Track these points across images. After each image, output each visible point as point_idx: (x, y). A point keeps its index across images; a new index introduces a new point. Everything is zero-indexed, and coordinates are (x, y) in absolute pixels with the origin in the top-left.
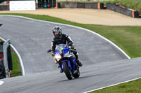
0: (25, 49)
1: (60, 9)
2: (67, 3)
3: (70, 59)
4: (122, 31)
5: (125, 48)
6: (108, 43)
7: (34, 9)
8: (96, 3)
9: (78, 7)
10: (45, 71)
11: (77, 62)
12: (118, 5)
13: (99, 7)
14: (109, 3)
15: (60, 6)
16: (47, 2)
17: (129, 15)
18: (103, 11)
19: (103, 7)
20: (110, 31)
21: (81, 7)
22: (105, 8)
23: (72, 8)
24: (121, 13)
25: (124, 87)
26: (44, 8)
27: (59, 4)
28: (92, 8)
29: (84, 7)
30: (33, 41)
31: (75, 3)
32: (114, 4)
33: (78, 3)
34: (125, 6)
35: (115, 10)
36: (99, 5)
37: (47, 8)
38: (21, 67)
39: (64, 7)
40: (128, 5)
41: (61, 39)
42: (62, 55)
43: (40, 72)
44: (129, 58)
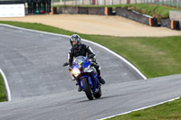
0: (12, 67)
1: (56, 16)
2: (66, 7)
3: (91, 74)
4: (136, 44)
5: (139, 65)
6: (119, 59)
7: (23, 15)
8: (103, 8)
9: (79, 13)
10: (39, 95)
11: (99, 78)
12: (130, 10)
13: (106, 13)
14: (118, 8)
15: (56, 12)
16: (40, 7)
17: (144, 23)
18: (112, 17)
19: (111, 12)
20: (120, 44)
21: (83, 13)
22: (114, 14)
23: (72, 14)
24: (134, 20)
25: (139, 115)
26: (36, 13)
27: (55, 9)
28: (97, 14)
29: (87, 13)
30: (22, 56)
31: (75, 7)
32: (126, 8)
33: (79, 8)
34: (140, 11)
35: (126, 17)
36: (106, 9)
37: (40, 13)
38: (6, 90)
39: (61, 13)
40: (144, 10)
41: (79, 50)
42: (81, 69)
43: (31, 96)
44: (145, 78)
